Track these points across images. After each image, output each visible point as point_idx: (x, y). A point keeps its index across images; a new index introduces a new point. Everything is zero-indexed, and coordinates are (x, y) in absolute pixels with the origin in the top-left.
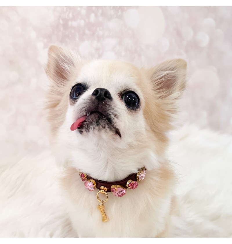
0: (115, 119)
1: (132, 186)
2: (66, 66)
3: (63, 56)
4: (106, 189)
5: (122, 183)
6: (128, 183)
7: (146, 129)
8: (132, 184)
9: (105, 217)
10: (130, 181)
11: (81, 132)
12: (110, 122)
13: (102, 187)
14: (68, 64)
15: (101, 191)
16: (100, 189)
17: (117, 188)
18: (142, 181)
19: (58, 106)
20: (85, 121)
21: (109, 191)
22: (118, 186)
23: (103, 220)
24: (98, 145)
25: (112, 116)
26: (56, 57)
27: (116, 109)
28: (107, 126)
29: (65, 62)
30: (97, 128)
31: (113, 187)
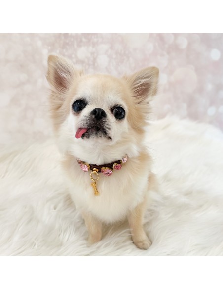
0: (109, 131)
1: (117, 168)
2: (63, 75)
3: (60, 65)
4: (98, 170)
5: (110, 166)
6: (114, 166)
7: (128, 129)
8: (117, 166)
9: (96, 192)
10: (116, 164)
11: (83, 138)
12: (105, 133)
13: (94, 169)
14: (64, 72)
15: (94, 172)
16: (93, 170)
17: (106, 170)
18: (125, 164)
19: (60, 109)
20: (87, 132)
21: (100, 171)
22: (106, 168)
23: (95, 194)
24: (94, 145)
25: (107, 129)
26: (55, 67)
27: (109, 123)
28: (103, 135)
29: (62, 71)
30: (95, 137)
31: (102, 168)
